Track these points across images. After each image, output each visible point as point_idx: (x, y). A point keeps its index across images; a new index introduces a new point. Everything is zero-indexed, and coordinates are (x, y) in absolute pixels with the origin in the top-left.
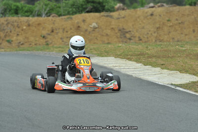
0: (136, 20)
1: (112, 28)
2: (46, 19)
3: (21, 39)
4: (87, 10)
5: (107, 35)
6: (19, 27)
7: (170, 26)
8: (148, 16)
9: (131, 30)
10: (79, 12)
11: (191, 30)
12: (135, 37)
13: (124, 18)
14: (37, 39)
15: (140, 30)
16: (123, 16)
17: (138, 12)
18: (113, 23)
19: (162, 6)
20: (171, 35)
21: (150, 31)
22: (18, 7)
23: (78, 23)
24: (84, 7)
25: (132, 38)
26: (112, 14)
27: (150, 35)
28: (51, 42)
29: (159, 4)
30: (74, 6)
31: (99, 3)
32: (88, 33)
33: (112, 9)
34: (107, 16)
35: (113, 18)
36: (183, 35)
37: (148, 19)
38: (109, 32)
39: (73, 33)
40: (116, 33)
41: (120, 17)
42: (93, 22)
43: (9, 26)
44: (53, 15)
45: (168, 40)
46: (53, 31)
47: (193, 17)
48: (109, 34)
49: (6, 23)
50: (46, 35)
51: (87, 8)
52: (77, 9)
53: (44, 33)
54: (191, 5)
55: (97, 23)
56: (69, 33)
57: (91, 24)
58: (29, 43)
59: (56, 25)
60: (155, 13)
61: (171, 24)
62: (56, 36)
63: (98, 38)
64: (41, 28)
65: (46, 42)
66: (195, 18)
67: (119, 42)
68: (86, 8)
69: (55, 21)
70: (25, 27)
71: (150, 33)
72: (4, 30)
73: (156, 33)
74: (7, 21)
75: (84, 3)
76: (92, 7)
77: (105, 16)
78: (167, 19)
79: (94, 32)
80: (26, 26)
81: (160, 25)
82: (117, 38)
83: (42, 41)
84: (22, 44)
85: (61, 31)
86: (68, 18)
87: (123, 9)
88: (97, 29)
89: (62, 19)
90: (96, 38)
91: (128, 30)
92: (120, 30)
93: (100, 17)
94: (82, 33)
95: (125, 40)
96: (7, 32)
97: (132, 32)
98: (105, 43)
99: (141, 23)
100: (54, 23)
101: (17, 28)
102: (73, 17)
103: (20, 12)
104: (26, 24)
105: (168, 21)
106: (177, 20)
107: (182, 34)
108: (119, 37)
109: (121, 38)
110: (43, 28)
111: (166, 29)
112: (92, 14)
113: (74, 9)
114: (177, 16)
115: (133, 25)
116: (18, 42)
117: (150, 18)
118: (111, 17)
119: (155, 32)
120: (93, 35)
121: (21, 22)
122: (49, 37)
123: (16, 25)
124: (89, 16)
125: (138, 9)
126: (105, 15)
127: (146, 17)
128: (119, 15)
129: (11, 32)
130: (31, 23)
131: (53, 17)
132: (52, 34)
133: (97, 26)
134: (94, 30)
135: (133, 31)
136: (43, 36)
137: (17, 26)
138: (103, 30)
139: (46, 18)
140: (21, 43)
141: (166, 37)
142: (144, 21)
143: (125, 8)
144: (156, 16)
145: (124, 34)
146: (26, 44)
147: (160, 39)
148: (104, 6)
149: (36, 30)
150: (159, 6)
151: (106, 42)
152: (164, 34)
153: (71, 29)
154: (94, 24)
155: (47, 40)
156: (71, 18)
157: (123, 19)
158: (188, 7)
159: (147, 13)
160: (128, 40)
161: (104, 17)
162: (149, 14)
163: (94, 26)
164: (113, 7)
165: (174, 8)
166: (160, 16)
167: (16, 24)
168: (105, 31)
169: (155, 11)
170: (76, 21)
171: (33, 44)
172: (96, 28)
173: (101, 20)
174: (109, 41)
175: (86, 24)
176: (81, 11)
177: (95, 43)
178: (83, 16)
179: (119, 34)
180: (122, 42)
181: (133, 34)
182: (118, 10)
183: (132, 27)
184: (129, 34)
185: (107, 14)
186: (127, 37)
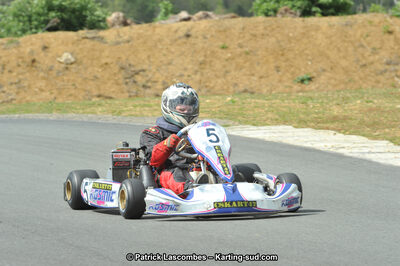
0: (156, 46)
1: (106, 64)
4: (49, 25)
5: (96, 78)
7: (227, 60)
8: (180, 38)
9: (145, 67)
11: (272, 65)
12: (155, 82)
13: (128, 42)
15: (164, 67)
16: (126, 38)
17: (158, 30)
18: (106, 53)
19: (207, 16)
20: (229, 78)
21: (186, 69)
23: (32, 52)
24: (42, 18)
25: (149, 84)
26: (102, 33)
27: (185, 78)
29: (200, 13)
30: (21, 18)
31: (73, 11)
32: (54, 73)
33: (102, 24)
34: (94, 38)
35: (106, 43)
36: (255, 78)
37: (179, 45)
38: (98, 72)
39: (22, 74)
40: (115, 74)
41: (121, 40)
42: (66, 51)
45: (225, 87)
47: (273, 40)
48: (99, 75)
52: (27, 23)
54: (267, 15)
55: (72, 54)
56: (14, 74)
57: (60, 56)
60: (192, 33)
61: (229, 55)
63: (77, 85)
66: (278, 42)
67: (123, 92)
68: (47, 22)
71: (186, 73)
73: (199, 74)
75: (41, 11)
76: (59, 21)
77: (87, 38)
78: (221, 44)
79: (67, 72)
81: (205, 56)
82: (118, 84)
86: (12, 42)
87: (125, 24)
88: (74, 66)
90: (74, 85)
91: (138, 68)
92: (122, 68)
93: (78, 40)
94: (42, 74)
95: (134, 90)
97: (147, 73)
98: (93, 96)
99: (164, 52)
102: (21, 39)
105: (223, 48)
106: (241, 46)
107: (253, 75)
108: (121, 81)
109: (127, 83)
111: (218, 65)
112: (61, 34)
113: (21, 24)
114: (239, 38)
115: (149, 57)
117: (185, 43)
118: (101, 39)
119: (196, 72)
120: (65, 78)
124: (55, 39)
125: (157, 24)
126: (88, 35)
127: (176, 40)
128: (119, 35)
133: (73, 60)
134: (67, 68)
135: (150, 71)
138: (86, 69)
141: (219, 81)
142: (173, 50)
143: (129, 21)
144: (197, 37)
145: (133, 76)
147: (206, 87)
148: (86, 16)
150: (200, 18)
151: (96, 93)
152: (217, 77)
153: (19, 66)
154: (66, 56)
156: (18, 43)
157: (127, 45)
158: (261, 18)
159: (176, 31)
160: (142, 89)
161: (87, 40)
162: (181, 33)
163: (67, 60)
164: (104, 20)
165: (234, 21)
166: (205, 38)
168: (90, 70)
169: (192, 28)
170: (28, 50)
172: (72, 64)
173: (80, 46)
174: (102, 92)
175: (50, 55)
176: (36, 28)
177: (71, 95)
178: (42, 38)
179: (120, 76)
180: (129, 92)
181: (150, 75)
182: (113, 25)
183: (147, 62)
184: (142, 76)
185: (92, 33)
186: (139, 83)
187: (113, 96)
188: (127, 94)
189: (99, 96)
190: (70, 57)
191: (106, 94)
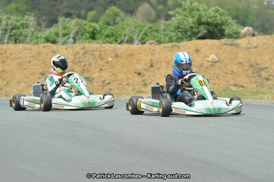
1: (240, 63)
2: (141, 48)
3: (106, 76)
4: (200, 35)
5: (233, 72)
6: (102, 59)
9: (267, 66)
10: (187, 38)
13: (256, 47)
14: (130, 76)
16: (254, 45)
18: (240, 55)
22: (95, 29)
24: (194, 30)
25: (270, 78)
26: (237, 41)
28: (150, 81)
30: (180, 30)
31: (216, 25)
32: (204, 68)
33: (235, 36)
34: (231, 45)
35: (240, 48)
38: (235, 68)
40: (246, 70)
41: (250, 46)
42: (212, 53)
43: (88, 56)
44: (150, 42)
46: (152, 66)
48: (235, 71)
49: (82, 52)
50: (142, 72)
51: (199, 32)
52: (184, 34)
53: (139, 67)
55: (216, 55)
57: (208, 57)
58: (119, 83)
59: (157, 56)
62: (157, 72)
63: (220, 77)
64: (135, 60)
65: (143, 81)
67: (252, 83)
69: (154, 50)
70: (110, 59)
72: (79, 62)
74: (83, 48)
75: (193, 25)
76: (206, 32)
79: (212, 68)
80: (112, 57)
82: (248, 77)
83: (136, 79)
84: (108, 84)
85: (164, 65)
86: (174, 46)
87: (254, 35)
88: (217, 64)
89: (165, 47)
90: (217, 77)
91: (263, 66)
92: (251, 66)
93: (221, 46)
94: (195, 69)
95: (260, 81)
96: (85, 65)
97: (269, 69)
98: (231, 85)
100: (153, 54)
101: (99, 60)
102: (181, 44)
103: (98, 36)
104: (113, 55)
108: (250, 75)
109: (254, 77)
110: (138, 60)
112: (208, 41)
113: (180, 34)
115: (270, 59)
116: (103, 80)
118: (237, 45)
120: (211, 72)
121: (104, 51)
122: (148, 74)
123: (98, 56)
124: (205, 45)
126: (228, 43)
128: (249, 43)
129: (90, 64)
130: (119, 52)
131: (151, 44)
132: (151, 69)
133: (217, 59)
134: (213, 65)
135: (271, 68)
136: (138, 72)
137: (100, 57)
138: (226, 66)
139: (140, 45)
140: (107, 82)
143: (256, 33)
145: (259, 71)
146: (114, 83)
148: (224, 30)
149: (127, 62)
151: (233, 83)
154: (213, 57)
155: (144, 78)
156: (178, 47)
157: (255, 50)
160: (265, 81)
161: (227, 46)
163: (212, 59)
164: (237, 33)
167: (97, 54)
168: (229, 67)
171: (124, 84)
172: (216, 62)
173: (223, 50)
174: (237, 82)
175: (201, 56)
176: (190, 37)
177: (215, 84)
178: (195, 44)
179: (250, 72)
180: (256, 82)
181: (271, 71)
182: (245, 36)
183: (269, 62)
184: (266, 72)
185: (230, 41)
186: (263, 77)
187: (245, 85)
188: (255, 85)
189: (235, 85)
190: (215, 57)
191: (240, 84)
